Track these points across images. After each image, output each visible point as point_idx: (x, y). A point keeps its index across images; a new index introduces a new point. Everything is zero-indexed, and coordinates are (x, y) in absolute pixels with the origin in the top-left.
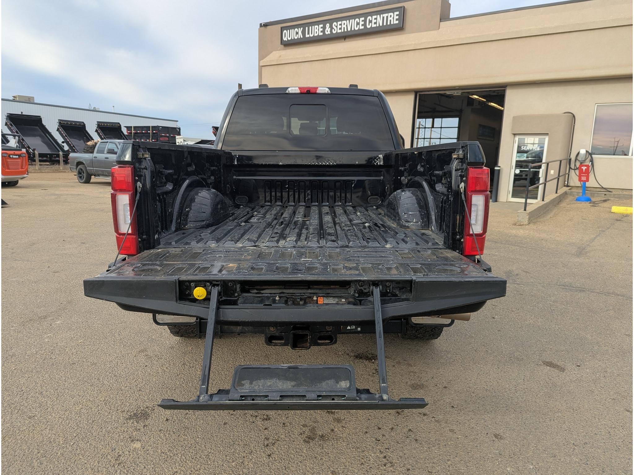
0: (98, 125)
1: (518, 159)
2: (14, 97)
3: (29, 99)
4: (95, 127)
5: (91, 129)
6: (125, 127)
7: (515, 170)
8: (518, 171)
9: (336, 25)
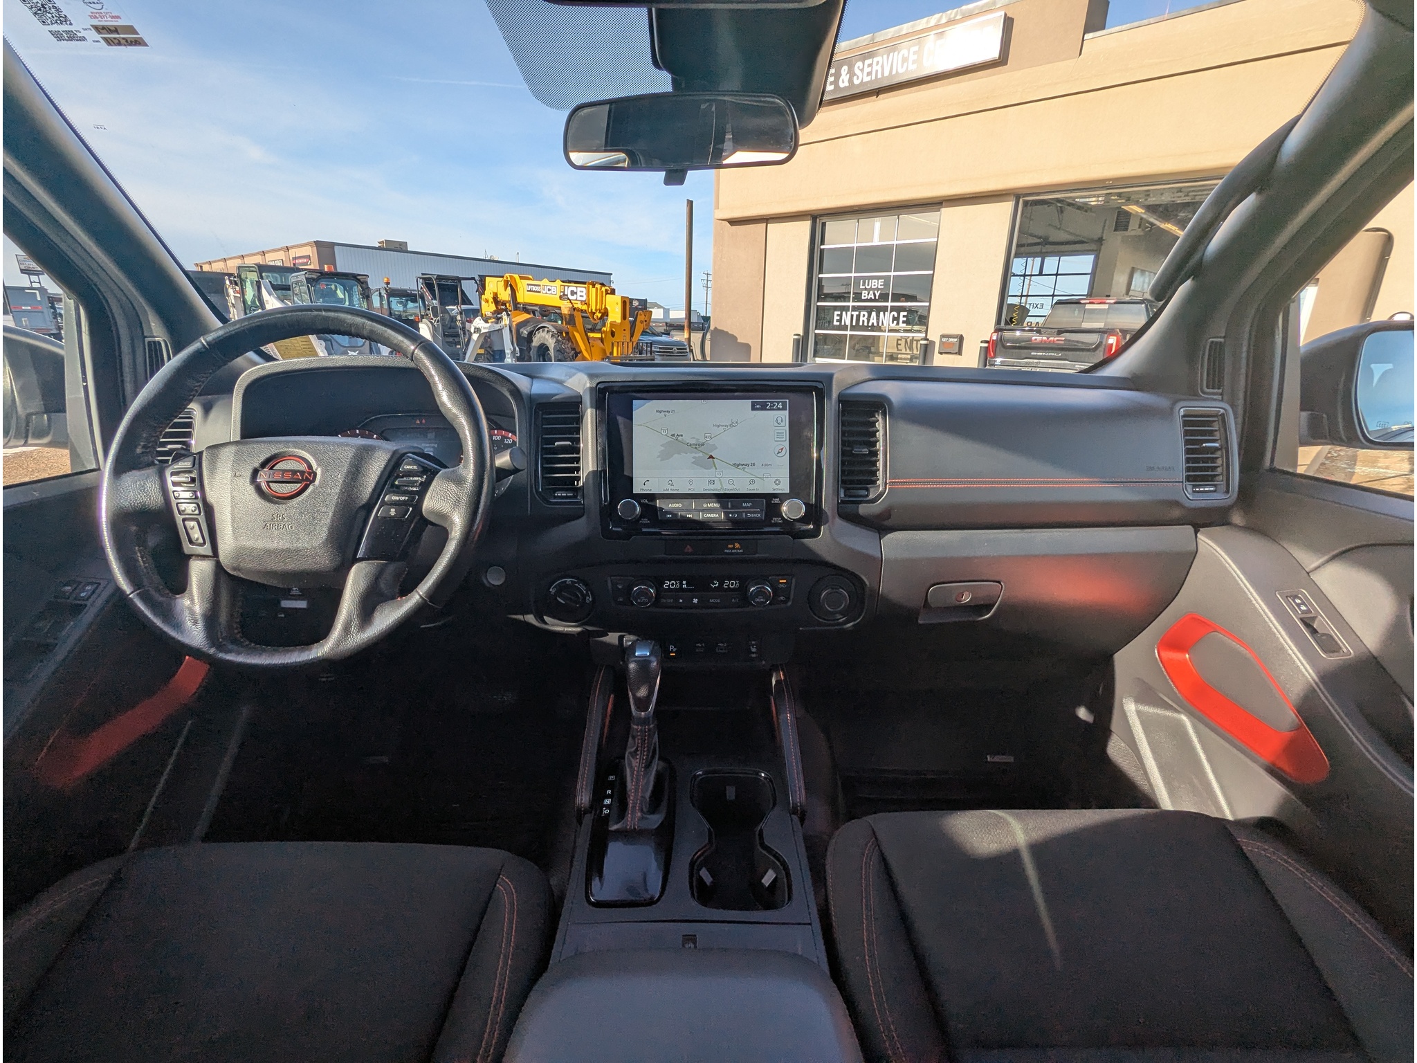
2: (379, 243)
3: (400, 245)
9: (861, 67)
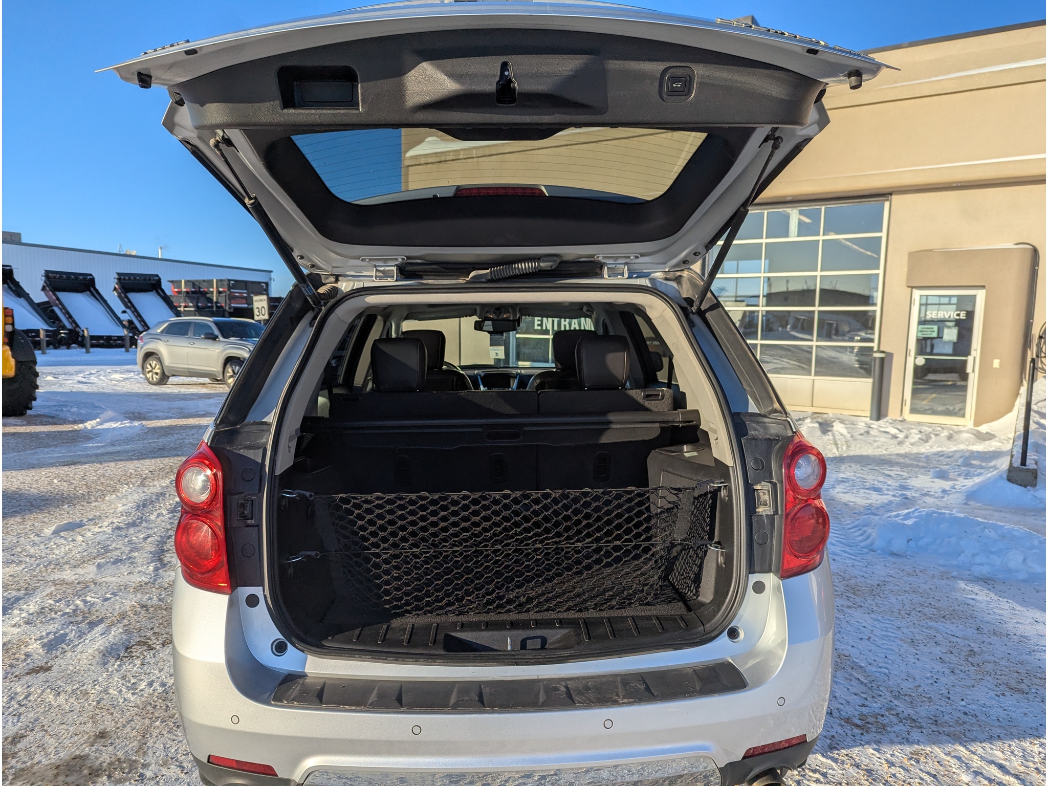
0: (119, 279)
1: (920, 335)
3: (12, 237)
4: (114, 283)
5: (107, 286)
6: (170, 281)
7: (915, 358)
8: (921, 361)
